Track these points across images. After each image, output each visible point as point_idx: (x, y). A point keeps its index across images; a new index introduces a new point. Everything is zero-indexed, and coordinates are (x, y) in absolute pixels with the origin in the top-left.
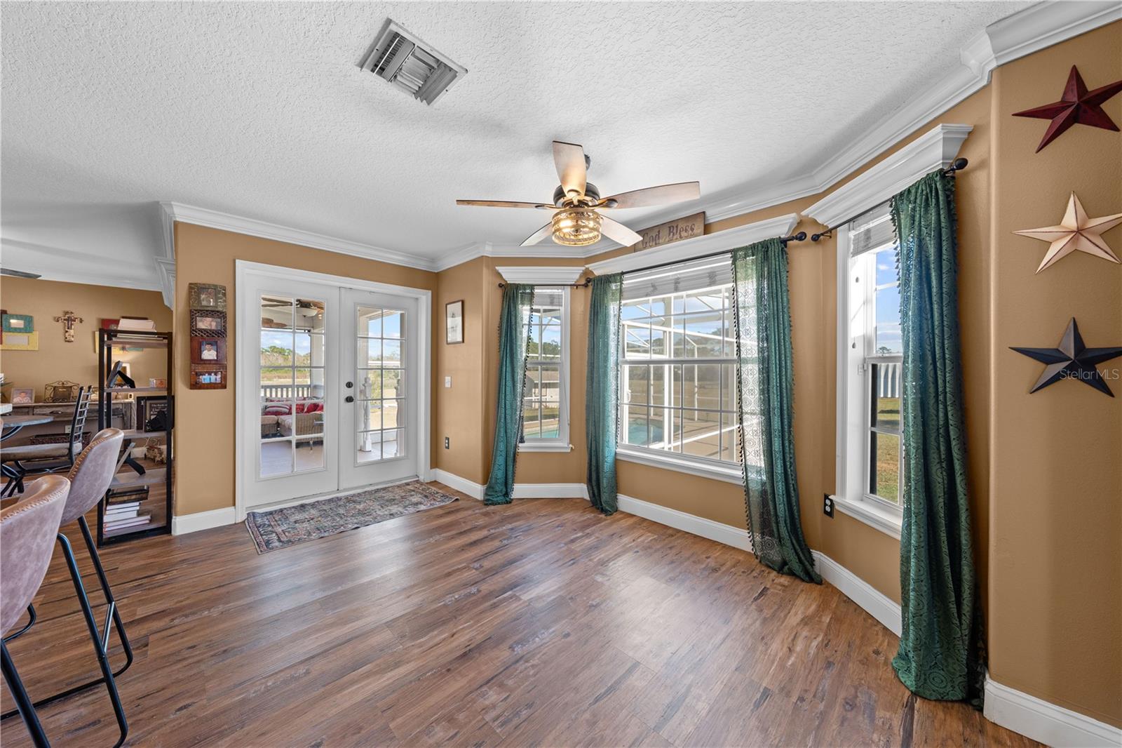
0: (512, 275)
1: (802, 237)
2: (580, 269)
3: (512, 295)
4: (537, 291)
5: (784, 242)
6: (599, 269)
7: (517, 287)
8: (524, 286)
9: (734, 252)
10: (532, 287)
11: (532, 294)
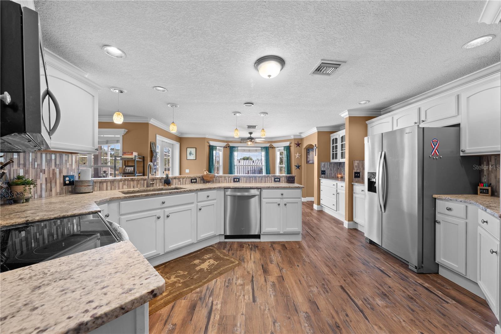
0: (212, 143)
1: (271, 147)
2: (226, 144)
3: (211, 148)
4: (217, 148)
5: (268, 147)
6: (231, 145)
7: (213, 146)
8: (215, 146)
9: (261, 147)
10: (216, 146)
11: (216, 148)
